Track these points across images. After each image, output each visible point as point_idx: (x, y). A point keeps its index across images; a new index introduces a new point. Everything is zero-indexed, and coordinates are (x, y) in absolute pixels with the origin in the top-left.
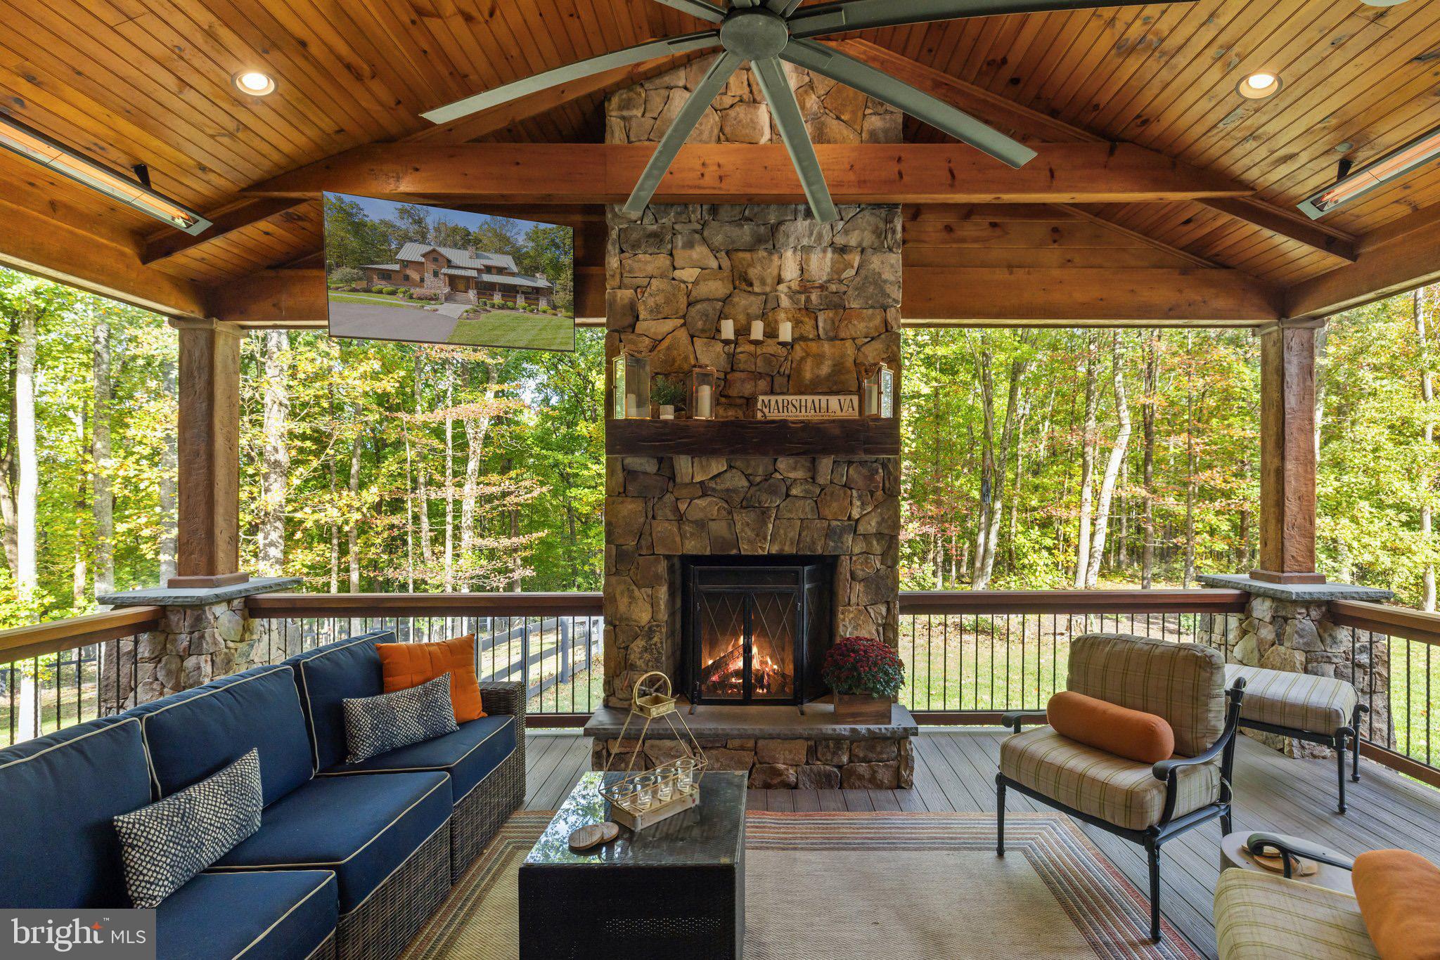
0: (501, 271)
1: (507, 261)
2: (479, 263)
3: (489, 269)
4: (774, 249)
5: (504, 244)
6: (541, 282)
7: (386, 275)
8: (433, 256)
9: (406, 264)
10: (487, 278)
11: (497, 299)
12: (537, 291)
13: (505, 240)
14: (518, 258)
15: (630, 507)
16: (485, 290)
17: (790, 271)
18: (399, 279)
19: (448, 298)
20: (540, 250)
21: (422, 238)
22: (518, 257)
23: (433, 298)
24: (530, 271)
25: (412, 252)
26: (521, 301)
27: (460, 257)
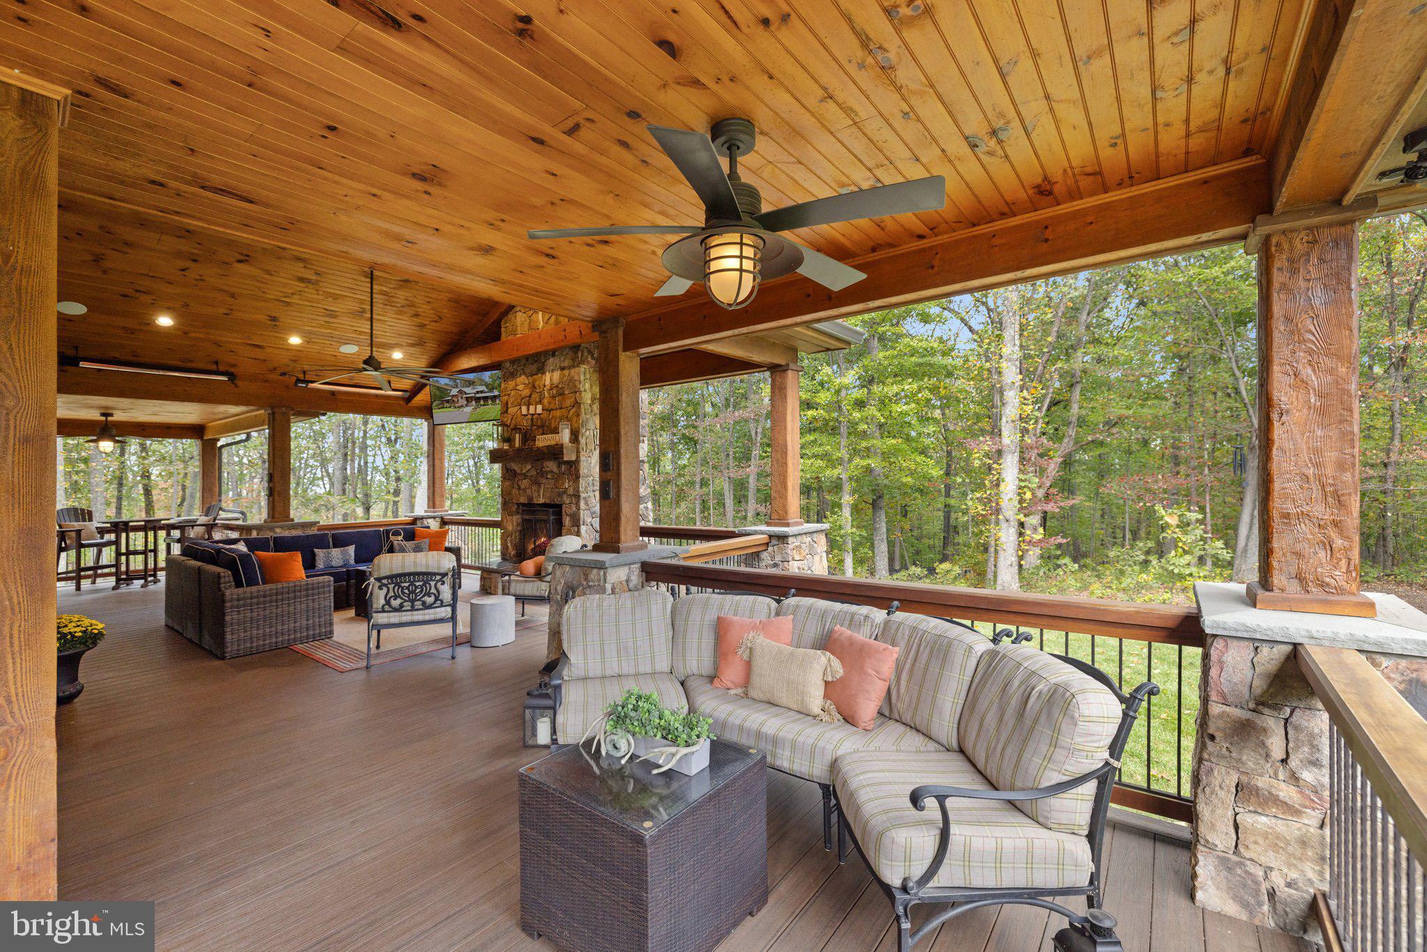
0: (482, 392)
1: (483, 388)
2: (474, 391)
3: (478, 392)
4: (544, 373)
5: (482, 383)
6: (496, 393)
7: (448, 401)
8: (460, 392)
9: (453, 396)
10: (478, 395)
11: (482, 402)
12: (495, 397)
13: (482, 380)
14: (487, 387)
15: (507, 483)
16: (478, 399)
17: (548, 382)
18: (451, 402)
19: (467, 406)
20: (494, 381)
21: (457, 387)
22: (487, 385)
23: (462, 406)
24: (491, 390)
25: (454, 392)
26: (490, 402)
27: (468, 390)
